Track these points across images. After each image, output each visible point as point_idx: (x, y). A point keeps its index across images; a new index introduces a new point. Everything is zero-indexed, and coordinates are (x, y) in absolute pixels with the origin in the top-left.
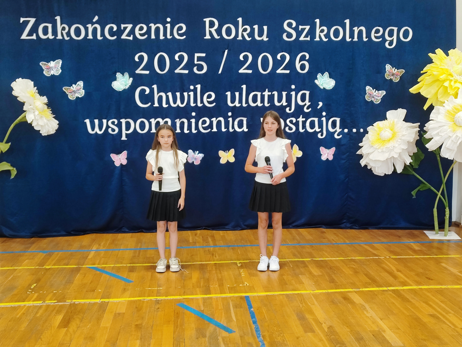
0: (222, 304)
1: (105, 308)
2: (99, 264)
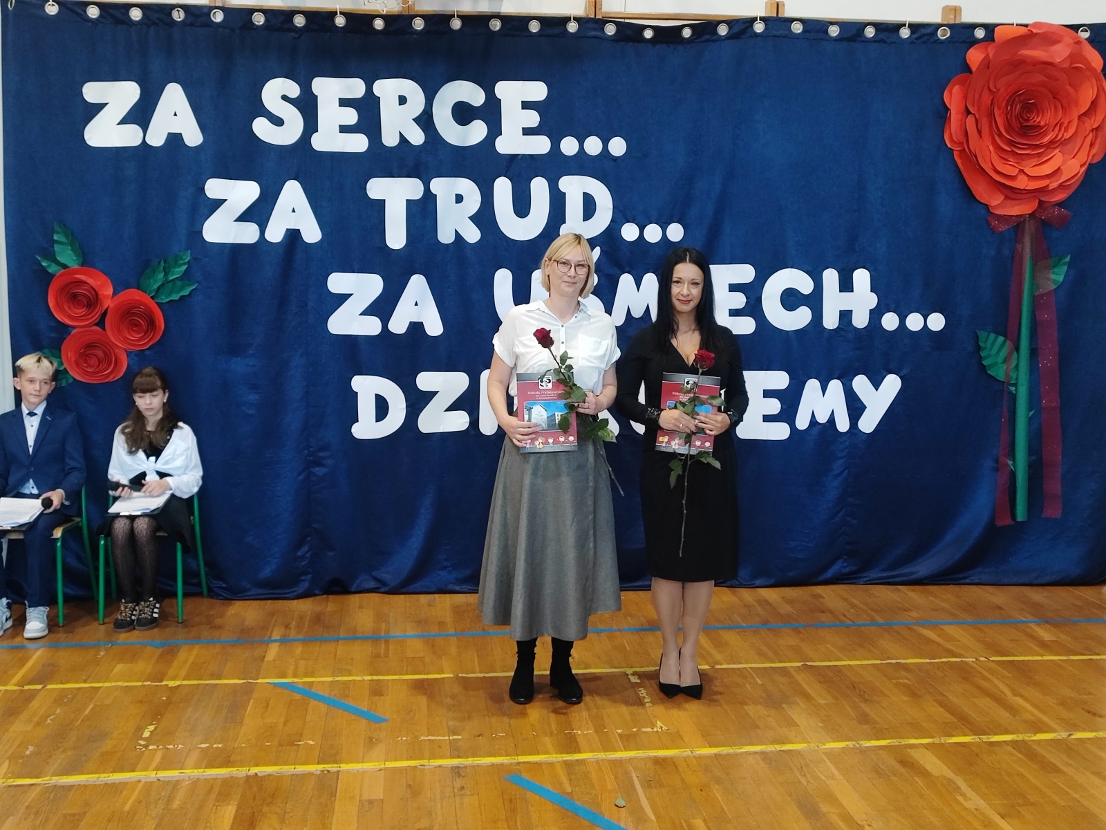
0: (613, 777)
1: (334, 788)
2: (295, 676)
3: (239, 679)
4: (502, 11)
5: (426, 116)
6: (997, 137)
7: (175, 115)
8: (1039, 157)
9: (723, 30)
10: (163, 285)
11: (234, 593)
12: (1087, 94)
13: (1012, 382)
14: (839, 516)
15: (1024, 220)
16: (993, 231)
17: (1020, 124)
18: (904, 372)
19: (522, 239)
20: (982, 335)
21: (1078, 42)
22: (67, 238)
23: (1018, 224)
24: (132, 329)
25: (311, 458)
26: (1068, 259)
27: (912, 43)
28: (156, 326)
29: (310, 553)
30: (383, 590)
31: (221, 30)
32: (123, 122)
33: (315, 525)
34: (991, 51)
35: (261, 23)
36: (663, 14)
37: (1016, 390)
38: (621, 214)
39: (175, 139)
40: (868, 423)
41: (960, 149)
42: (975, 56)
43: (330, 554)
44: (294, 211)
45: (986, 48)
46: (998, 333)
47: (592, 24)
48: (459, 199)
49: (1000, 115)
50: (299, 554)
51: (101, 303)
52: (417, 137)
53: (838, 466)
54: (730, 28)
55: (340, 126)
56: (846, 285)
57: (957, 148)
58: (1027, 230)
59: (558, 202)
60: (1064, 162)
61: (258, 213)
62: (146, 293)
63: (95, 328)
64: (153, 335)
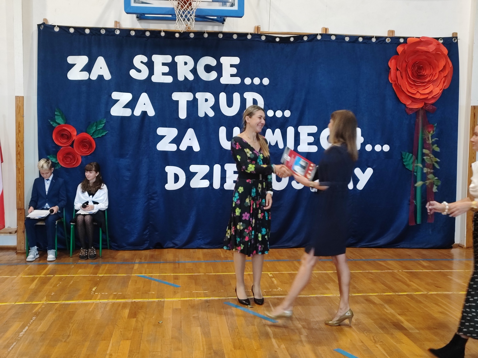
1: (163, 305)
2: (145, 273)
3: (125, 274)
4: (223, 31)
5: (194, 69)
6: (408, 79)
7: (101, 68)
8: (424, 87)
9: (305, 38)
10: (95, 131)
11: (120, 248)
12: (442, 63)
13: (415, 171)
15: (419, 110)
16: (408, 114)
17: (417, 74)
18: (374, 167)
19: (230, 116)
20: (404, 153)
21: (439, 44)
22: (60, 113)
23: (417, 111)
24: (84, 148)
25: (150, 197)
26: (436, 125)
27: (377, 43)
28: (92, 146)
29: (149, 233)
30: (176, 247)
31: (119, 37)
32: (81, 71)
33: (151, 222)
34: (406, 47)
35: (134, 35)
36: (283, 32)
37: (417, 174)
38: (267, 107)
39: (101, 77)
40: (360, 186)
41: (394, 83)
42: (400, 49)
43: (157, 233)
44: (145, 104)
45: (404, 46)
46: (410, 153)
47: (257, 36)
48: (206, 100)
49: (409, 71)
50: (145, 233)
51: (72, 138)
52: (191, 77)
54: (308, 38)
55: (162, 73)
57: (393, 83)
58: (420, 114)
59: (243, 101)
60: (434, 89)
61: (131, 105)
62: (89, 134)
63: (70, 147)
64: (92, 150)
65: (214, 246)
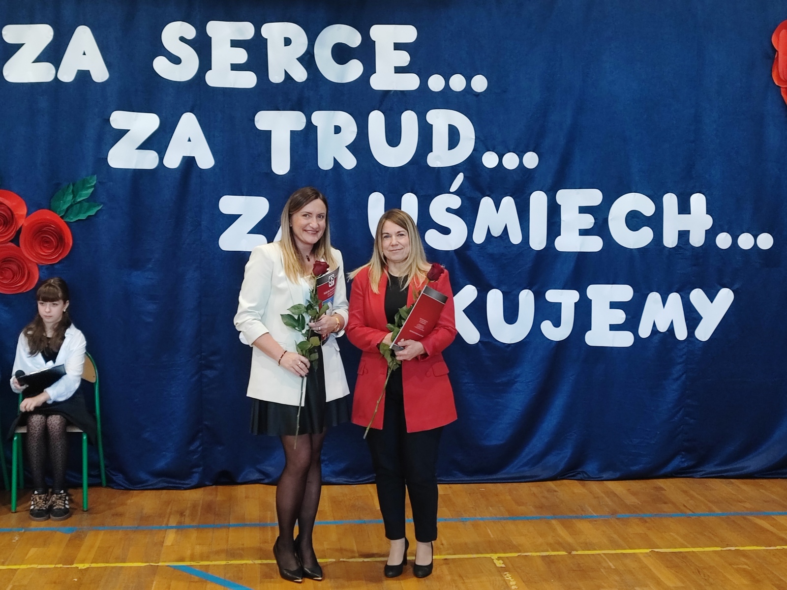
5: (309, 56)
7: (84, 54)
10: (71, 206)
11: (134, 484)
14: (678, 415)
18: (736, 286)
19: (393, 166)
24: (44, 247)
25: (203, 362)
28: (65, 243)
29: (201, 447)
30: (266, 481)
32: (38, 60)
33: (206, 423)
38: (482, 144)
39: (84, 76)
40: (704, 333)
41: (786, 86)
43: (219, 448)
44: (189, 140)
48: (337, 130)
50: (192, 448)
51: (16, 222)
52: (300, 74)
53: (677, 370)
55: (231, 64)
56: (684, 208)
57: (783, 85)
59: (426, 133)
61: (158, 142)
62: (56, 213)
63: (10, 244)
64: (62, 251)
65: (357, 477)
